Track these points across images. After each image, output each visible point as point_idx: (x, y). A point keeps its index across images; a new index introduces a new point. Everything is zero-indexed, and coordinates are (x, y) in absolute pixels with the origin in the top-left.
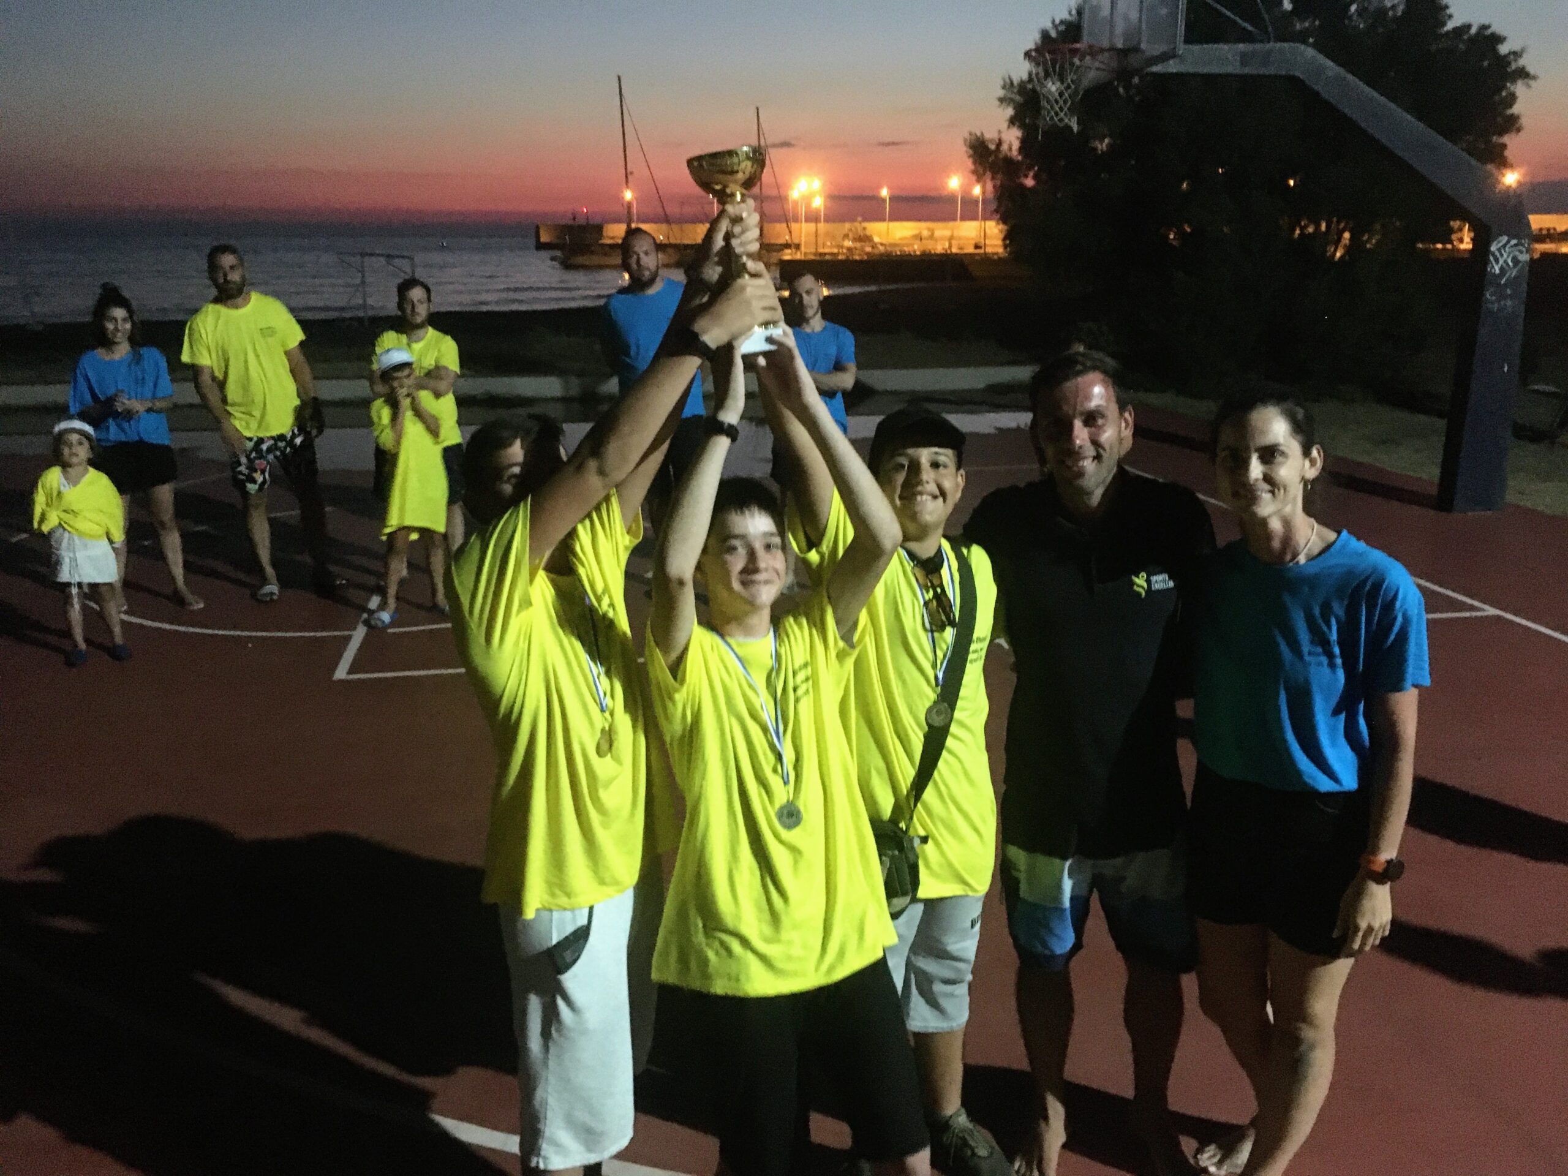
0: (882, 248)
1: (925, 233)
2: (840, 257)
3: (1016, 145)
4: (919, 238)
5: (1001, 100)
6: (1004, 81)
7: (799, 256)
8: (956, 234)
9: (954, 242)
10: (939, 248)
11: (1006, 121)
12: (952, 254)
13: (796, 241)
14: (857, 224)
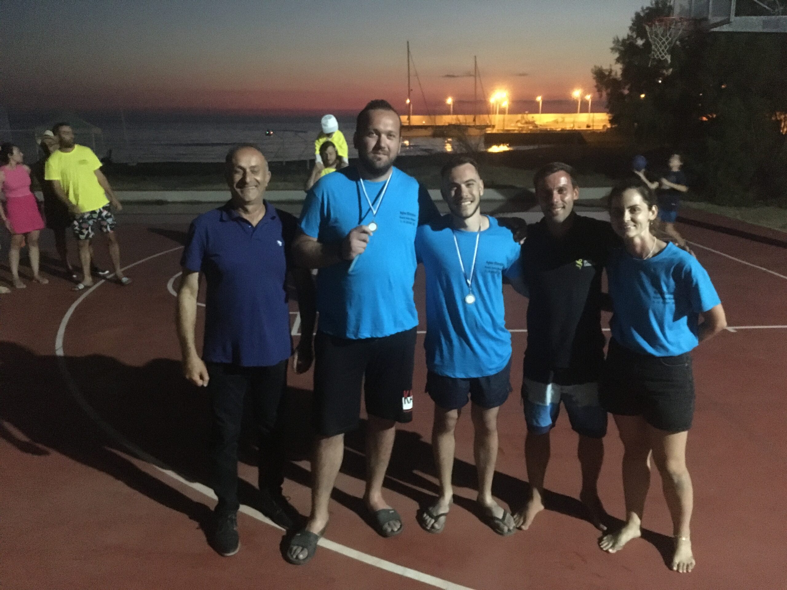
0: (539, 127)
1: (560, 120)
2: (516, 132)
3: (619, 72)
4: (556, 122)
5: (612, 49)
6: (614, 39)
7: (495, 131)
8: (577, 120)
9: (575, 124)
10: (568, 127)
11: (615, 60)
12: (575, 130)
13: (493, 124)
14: (525, 115)
